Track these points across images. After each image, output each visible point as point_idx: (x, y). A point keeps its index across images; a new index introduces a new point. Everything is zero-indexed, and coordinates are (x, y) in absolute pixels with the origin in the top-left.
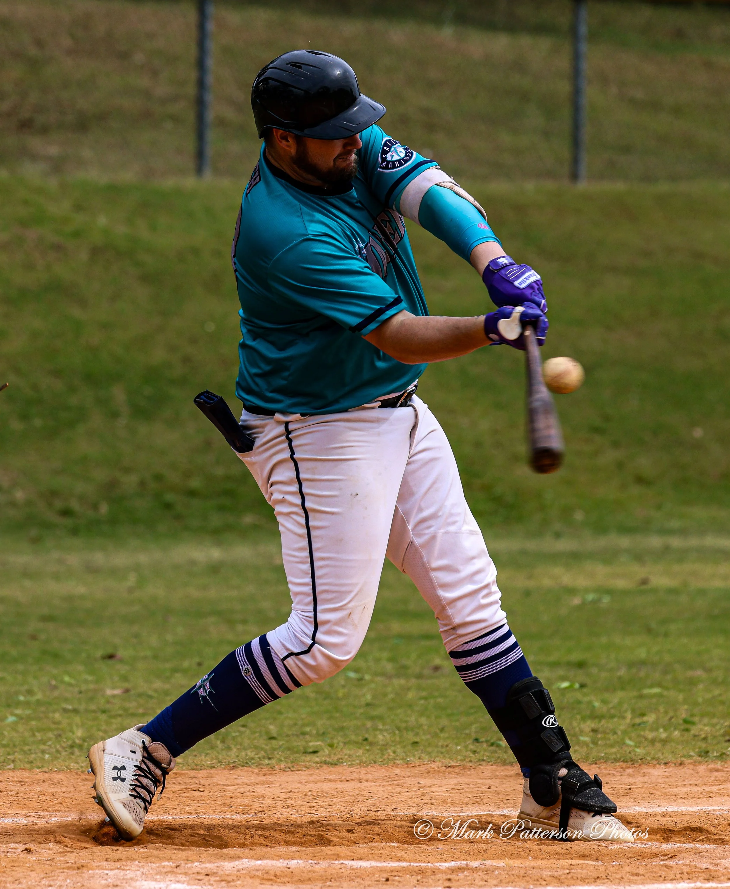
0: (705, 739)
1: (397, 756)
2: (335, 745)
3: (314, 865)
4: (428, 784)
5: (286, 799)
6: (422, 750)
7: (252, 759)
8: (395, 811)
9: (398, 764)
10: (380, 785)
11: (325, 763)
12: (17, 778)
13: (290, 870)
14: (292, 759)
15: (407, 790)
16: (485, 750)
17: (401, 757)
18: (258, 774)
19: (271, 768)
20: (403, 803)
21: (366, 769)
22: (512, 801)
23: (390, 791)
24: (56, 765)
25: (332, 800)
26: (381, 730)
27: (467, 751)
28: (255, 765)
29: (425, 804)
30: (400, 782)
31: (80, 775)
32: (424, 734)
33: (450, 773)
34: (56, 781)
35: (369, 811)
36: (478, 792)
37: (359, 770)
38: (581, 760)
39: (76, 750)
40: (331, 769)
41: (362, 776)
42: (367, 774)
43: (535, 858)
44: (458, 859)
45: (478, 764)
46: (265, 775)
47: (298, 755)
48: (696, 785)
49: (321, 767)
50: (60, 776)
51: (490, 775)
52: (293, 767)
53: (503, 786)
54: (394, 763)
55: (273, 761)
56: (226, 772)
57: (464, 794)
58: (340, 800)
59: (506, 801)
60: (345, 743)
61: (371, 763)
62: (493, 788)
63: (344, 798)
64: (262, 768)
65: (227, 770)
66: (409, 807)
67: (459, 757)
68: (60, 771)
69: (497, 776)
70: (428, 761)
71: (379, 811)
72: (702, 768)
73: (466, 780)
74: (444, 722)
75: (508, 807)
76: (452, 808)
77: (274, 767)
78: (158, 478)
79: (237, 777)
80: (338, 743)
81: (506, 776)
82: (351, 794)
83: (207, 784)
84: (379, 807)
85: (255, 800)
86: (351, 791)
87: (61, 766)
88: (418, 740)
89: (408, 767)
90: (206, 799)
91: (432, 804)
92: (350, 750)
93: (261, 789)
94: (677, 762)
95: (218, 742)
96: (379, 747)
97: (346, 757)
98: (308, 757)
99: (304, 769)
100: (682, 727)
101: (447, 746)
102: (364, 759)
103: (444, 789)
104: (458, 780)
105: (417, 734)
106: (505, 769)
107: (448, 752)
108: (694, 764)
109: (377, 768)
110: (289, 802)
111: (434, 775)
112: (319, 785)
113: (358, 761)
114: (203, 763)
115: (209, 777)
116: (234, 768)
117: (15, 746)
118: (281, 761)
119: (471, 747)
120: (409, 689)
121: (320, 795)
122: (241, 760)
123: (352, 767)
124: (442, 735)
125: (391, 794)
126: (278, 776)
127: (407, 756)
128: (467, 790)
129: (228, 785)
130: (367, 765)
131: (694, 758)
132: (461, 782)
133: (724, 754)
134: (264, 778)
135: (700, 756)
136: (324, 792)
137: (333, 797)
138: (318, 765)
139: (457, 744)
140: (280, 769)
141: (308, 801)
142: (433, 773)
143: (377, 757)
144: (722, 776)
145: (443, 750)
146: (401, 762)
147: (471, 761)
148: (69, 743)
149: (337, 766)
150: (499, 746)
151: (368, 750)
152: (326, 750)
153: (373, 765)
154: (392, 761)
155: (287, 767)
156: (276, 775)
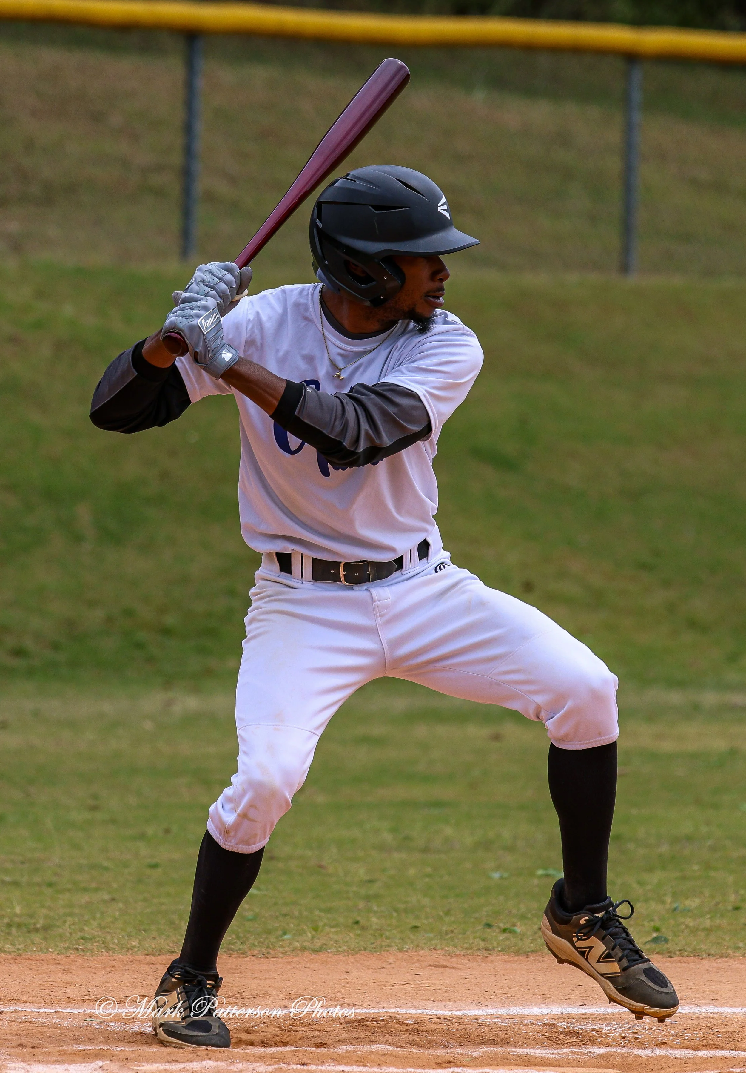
1: (393, 942)
2: (320, 929)
4: (427, 976)
6: (422, 936)
9: (392, 952)
10: (370, 976)
11: (306, 949)
14: (268, 944)
15: (402, 983)
16: (497, 937)
17: (396, 944)
19: (242, 953)
21: (355, 956)
26: (375, 912)
27: (475, 938)
31: (16, 959)
32: (426, 918)
37: (344, 959)
39: (14, 930)
40: (313, 956)
41: (350, 965)
42: (355, 962)
45: (487, 953)
49: (302, 954)
52: (267, 953)
54: (387, 951)
60: (331, 926)
61: (360, 950)
67: (466, 946)
70: (428, 949)
74: (451, 903)
77: (246, 953)
78: (129, 613)
80: (323, 925)
88: (419, 925)
92: (337, 934)
96: (371, 932)
97: (332, 942)
99: (281, 956)
101: (452, 931)
102: (353, 945)
103: (445, 982)
105: (417, 917)
106: (520, 960)
107: (452, 939)
109: (368, 956)
113: (345, 948)
114: (162, 947)
118: (255, 945)
119: (481, 933)
120: (410, 865)
123: (338, 955)
124: (447, 919)
126: (250, 964)
127: (403, 942)
130: (356, 953)
132: (467, 974)
138: (298, 952)
140: (253, 956)
143: (369, 943)
145: (447, 936)
146: (396, 949)
147: (478, 950)
148: (6, 920)
149: (320, 953)
150: (512, 932)
151: (359, 935)
152: (309, 935)
153: (362, 952)
154: (385, 948)
155: (261, 954)
156: (247, 962)
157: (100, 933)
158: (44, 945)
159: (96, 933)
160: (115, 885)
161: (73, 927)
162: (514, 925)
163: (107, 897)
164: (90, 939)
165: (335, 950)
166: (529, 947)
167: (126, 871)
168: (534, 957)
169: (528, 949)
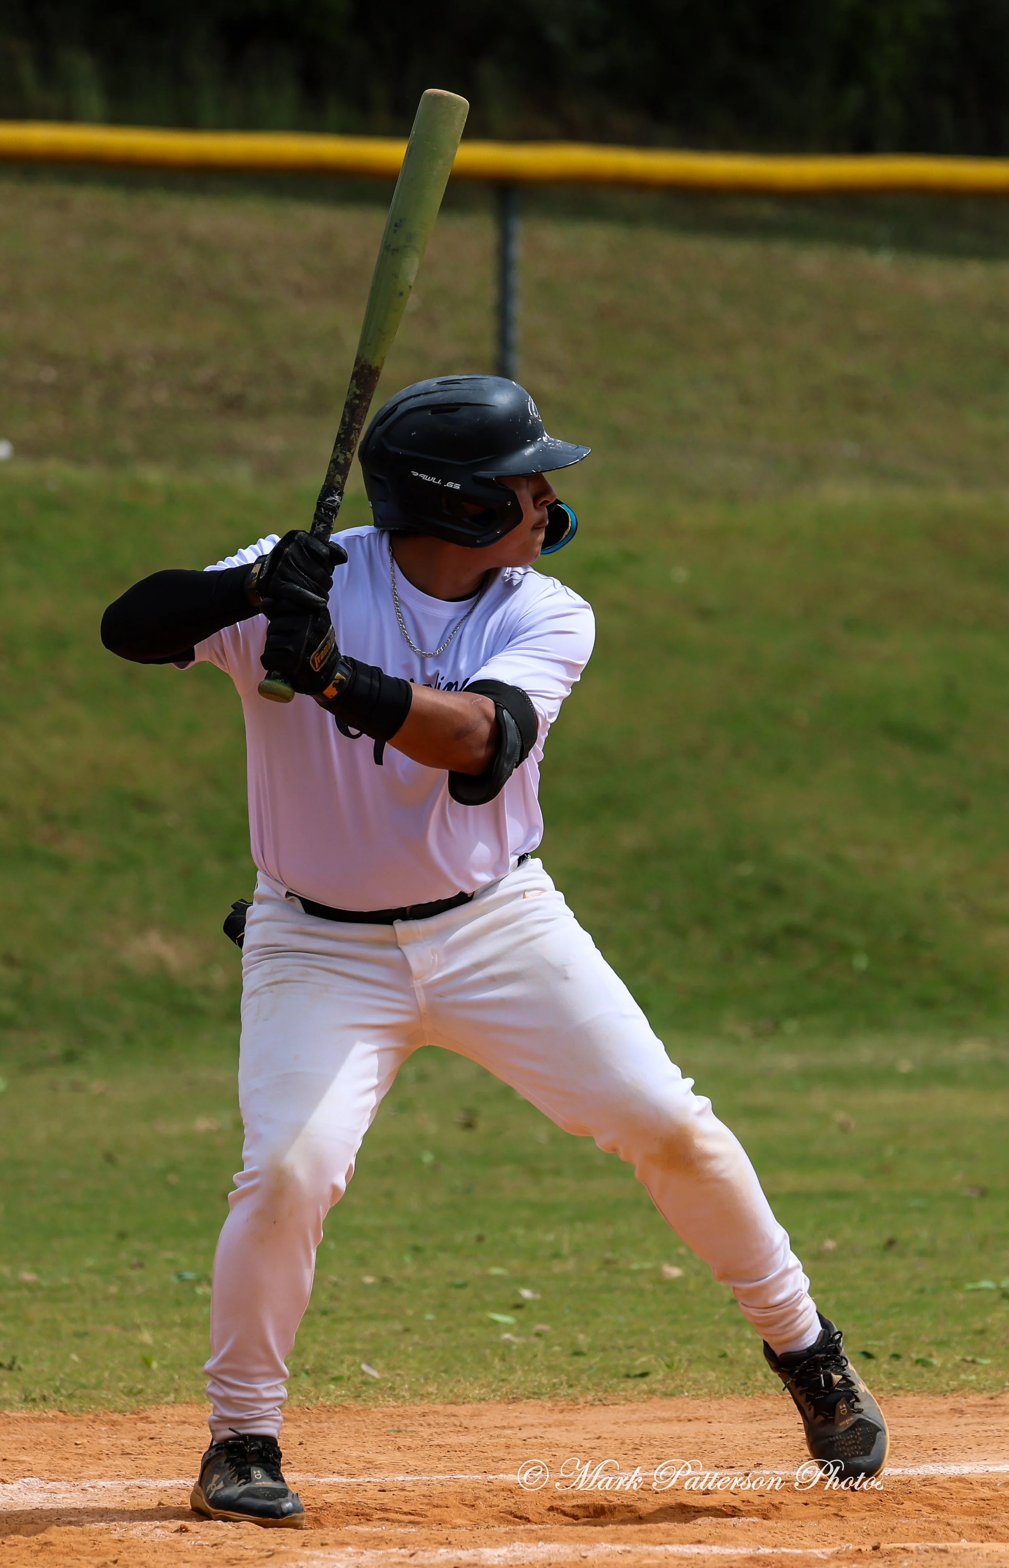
2: (676, 1365)
5: (592, 1448)
7: (544, 1386)
9: (769, 1395)
11: (657, 1392)
12: (178, 1416)
14: (605, 1386)
16: (906, 1373)
18: (551, 1410)
19: (572, 1400)
20: (772, 1455)
21: (719, 1401)
22: (940, 1452)
23: (753, 1437)
25: (663, 1450)
28: (547, 1396)
35: (718, 1467)
37: (707, 1404)
40: (666, 1402)
41: (713, 1413)
42: (720, 1409)
45: (892, 1393)
46: (562, 1411)
47: (615, 1380)
49: (650, 1399)
51: (910, 1411)
52: (605, 1398)
53: (929, 1428)
54: (763, 1393)
55: (576, 1390)
56: (502, 1406)
58: (674, 1450)
59: (931, 1452)
60: (690, 1362)
61: (727, 1393)
63: (681, 1447)
64: (558, 1401)
65: (503, 1404)
69: (922, 1412)
75: (934, 1461)
77: (577, 1399)
79: (518, 1414)
80: (680, 1361)
81: (936, 1413)
82: (692, 1440)
83: (471, 1427)
86: (695, 1436)
89: (783, 1399)
90: (467, 1450)
92: (697, 1372)
93: (554, 1434)
95: (496, 1360)
97: (690, 1383)
98: (631, 1383)
99: (623, 1402)
102: (717, 1387)
106: (936, 1402)
109: (736, 1400)
113: (707, 1390)
114: (468, 1392)
115: (475, 1416)
116: (515, 1400)
117: (182, 1367)
118: (588, 1389)
119: (885, 1366)
121: (644, 1442)
123: (698, 1399)
125: (755, 1441)
126: (582, 1414)
129: (504, 1427)
130: (721, 1397)
134: (560, 1417)
136: (651, 1439)
137: (664, 1445)
138: (645, 1396)
140: (586, 1403)
143: (738, 1383)
147: (881, 1390)
149: (674, 1398)
150: (928, 1365)
151: (727, 1373)
152: (661, 1373)
153: (731, 1396)
154: (760, 1389)
155: (597, 1400)
156: (579, 1411)
158: (313, 1393)
160: (410, 1312)
161: (352, 1369)
162: (931, 1356)
163: (398, 1326)
165: (694, 1393)
166: (948, 1385)
167: (425, 1292)
168: (954, 1398)
169: (945, 1387)
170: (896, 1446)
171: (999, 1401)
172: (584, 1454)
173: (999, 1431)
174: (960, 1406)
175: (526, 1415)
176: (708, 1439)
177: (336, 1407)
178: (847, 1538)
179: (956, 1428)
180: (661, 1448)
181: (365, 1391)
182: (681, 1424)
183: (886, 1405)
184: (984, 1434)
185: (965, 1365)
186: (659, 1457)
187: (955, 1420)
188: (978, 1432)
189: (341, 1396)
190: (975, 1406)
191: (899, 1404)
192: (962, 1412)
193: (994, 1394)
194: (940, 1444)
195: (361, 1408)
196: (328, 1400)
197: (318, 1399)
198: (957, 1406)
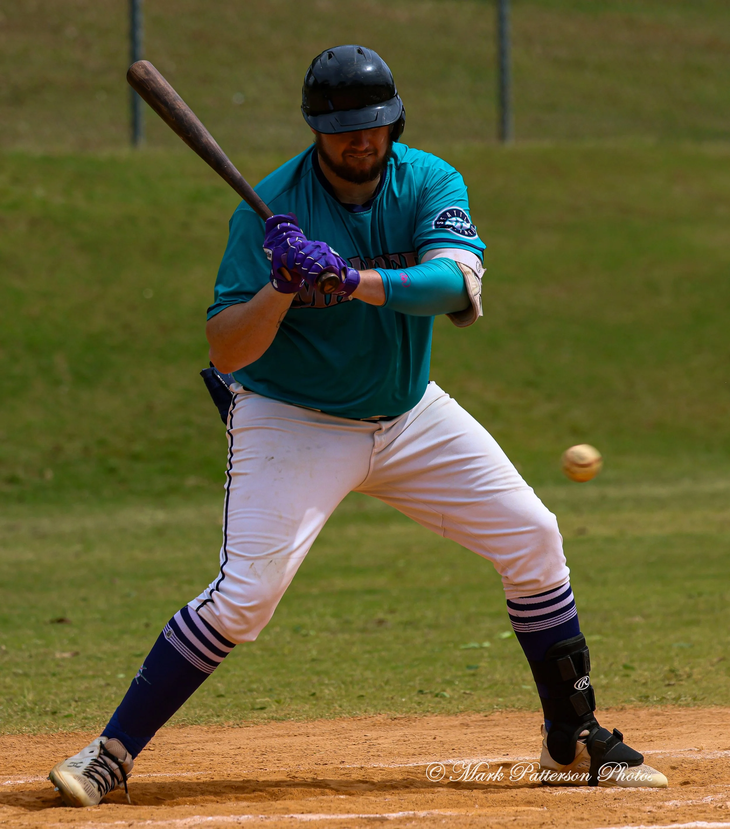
0: (645, 684)
1: (344, 709)
2: (283, 701)
3: (264, 819)
4: (375, 736)
5: (235, 755)
6: (368, 703)
7: (201, 717)
8: (342, 764)
9: (344, 718)
10: (327, 739)
11: (273, 718)
13: (241, 825)
14: (241, 716)
15: (354, 743)
16: (430, 702)
17: (347, 710)
18: (207, 732)
19: (220, 725)
20: (351, 756)
21: (313, 723)
22: (457, 751)
23: (337, 745)
24: (8, 729)
25: (280, 755)
26: (327, 685)
27: (412, 702)
28: (204, 723)
29: (372, 756)
30: (347, 735)
31: (32, 738)
32: (370, 687)
33: (396, 725)
34: (7, 744)
35: (317, 764)
36: (423, 743)
37: (306, 725)
38: (524, 708)
39: (28, 713)
40: (279, 724)
41: (310, 731)
42: (314, 728)
43: (481, 806)
44: (406, 809)
45: (423, 715)
46: (214, 732)
47: (245, 712)
48: (637, 729)
49: (269, 723)
50: (13, 740)
51: (434, 726)
52: (241, 723)
53: (448, 736)
54: (341, 717)
55: (222, 719)
57: (410, 745)
58: (288, 754)
59: (451, 751)
60: (291, 699)
61: (318, 718)
62: (438, 739)
63: (292, 752)
64: (211, 726)
65: (176, 729)
66: (356, 760)
67: (404, 709)
68: (12, 734)
69: (443, 726)
70: (374, 714)
71: (326, 764)
72: (643, 713)
73: (412, 731)
74: (388, 675)
75: (454, 757)
76: (399, 759)
77: (223, 724)
78: (102, 443)
79: (186, 735)
81: (451, 726)
82: (299, 748)
84: (326, 761)
85: (205, 757)
86: (299, 745)
87: (13, 730)
88: (364, 694)
89: (354, 720)
90: (156, 758)
91: (379, 756)
92: (297, 705)
93: (210, 747)
94: (618, 707)
96: (325, 702)
97: (293, 712)
98: (256, 714)
99: (252, 725)
100: (622, 673)
101: (392, 698)
102: (311, 714)
103: (390, 741)
104: (404, 732)
105: (362, 688)
106: (450, 719)
107: (393, 704)
108: (635, 708)
109: (324, 722)
110: (239, 758)
111: (380, 727)
112: (268, 740)
113: (305, 716)
116: (184, 726)
118: (230, 718)
119: (416, 698)
120: (353, 643)
121: (268, 750)
122: (190, 718)
123: (299, 722)
124: (387, 688)
125: (339, 747)
126: (227, 733)
127: (353, 709)
128: (413, 741)
129: (178, 744)
130: (315, 720)
131: (635, 703)
132: (407, 733)
133: (664, 698)
134: (213, 736)
135: (641, 701)
136: (272, 748)
137: (281, 751)
138: (266, 721)
139: (402, 697)
140: (229, 726)
141: (256, 757)
142: (379, 726)
143: (324, 711)
144: (663, 720)
145: (389, 703)
146: (348, 715)
147: (416, 713)
148: (21, 707)
149: (284, 722)
150: (443, 697)
151: (315, 705)
152: (274, 706)
153: (320, 719)
154: (339, 715)
155: (236, 724)
156: (225, 732)
157: (99, 713)
158: (54, 726)
159: (96, 713)
160: (108, 673)
161: (77, 709)
162: (444, 691)
163: (102, 682)
164: (92, 719)
165: (297, 718)
166: (458, 708)
167: (117, 660)
168: (462, 716)
169: (457, 710)
170: (428, 748)
171: (491, 717)
172: (230, 759)
173: (493, 736)
174: (466, 721)
175: (191, 736)
176: (308, 747)
177: (70, 734)
178: (404, 807)
179: (465, 736)
180: (279, 753)
181: (87, 723)
182: (290, 738)
183: (419, 722)
184: (483, 739)
185: (466, 696)
186: (279, 759)
187: (464, 731)
188: (479, 737)
189: (72, 726)
190: (476, 721)
191: (428, 721)
192: (468, 725)
193: (487, 713)
194: (456, 746)
195: (86, 734)
196: (64, 730)
197: (58, 729)
198: (465, 721)
